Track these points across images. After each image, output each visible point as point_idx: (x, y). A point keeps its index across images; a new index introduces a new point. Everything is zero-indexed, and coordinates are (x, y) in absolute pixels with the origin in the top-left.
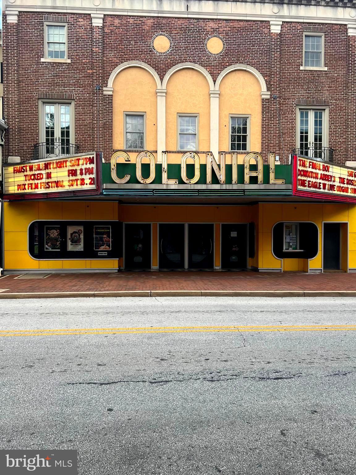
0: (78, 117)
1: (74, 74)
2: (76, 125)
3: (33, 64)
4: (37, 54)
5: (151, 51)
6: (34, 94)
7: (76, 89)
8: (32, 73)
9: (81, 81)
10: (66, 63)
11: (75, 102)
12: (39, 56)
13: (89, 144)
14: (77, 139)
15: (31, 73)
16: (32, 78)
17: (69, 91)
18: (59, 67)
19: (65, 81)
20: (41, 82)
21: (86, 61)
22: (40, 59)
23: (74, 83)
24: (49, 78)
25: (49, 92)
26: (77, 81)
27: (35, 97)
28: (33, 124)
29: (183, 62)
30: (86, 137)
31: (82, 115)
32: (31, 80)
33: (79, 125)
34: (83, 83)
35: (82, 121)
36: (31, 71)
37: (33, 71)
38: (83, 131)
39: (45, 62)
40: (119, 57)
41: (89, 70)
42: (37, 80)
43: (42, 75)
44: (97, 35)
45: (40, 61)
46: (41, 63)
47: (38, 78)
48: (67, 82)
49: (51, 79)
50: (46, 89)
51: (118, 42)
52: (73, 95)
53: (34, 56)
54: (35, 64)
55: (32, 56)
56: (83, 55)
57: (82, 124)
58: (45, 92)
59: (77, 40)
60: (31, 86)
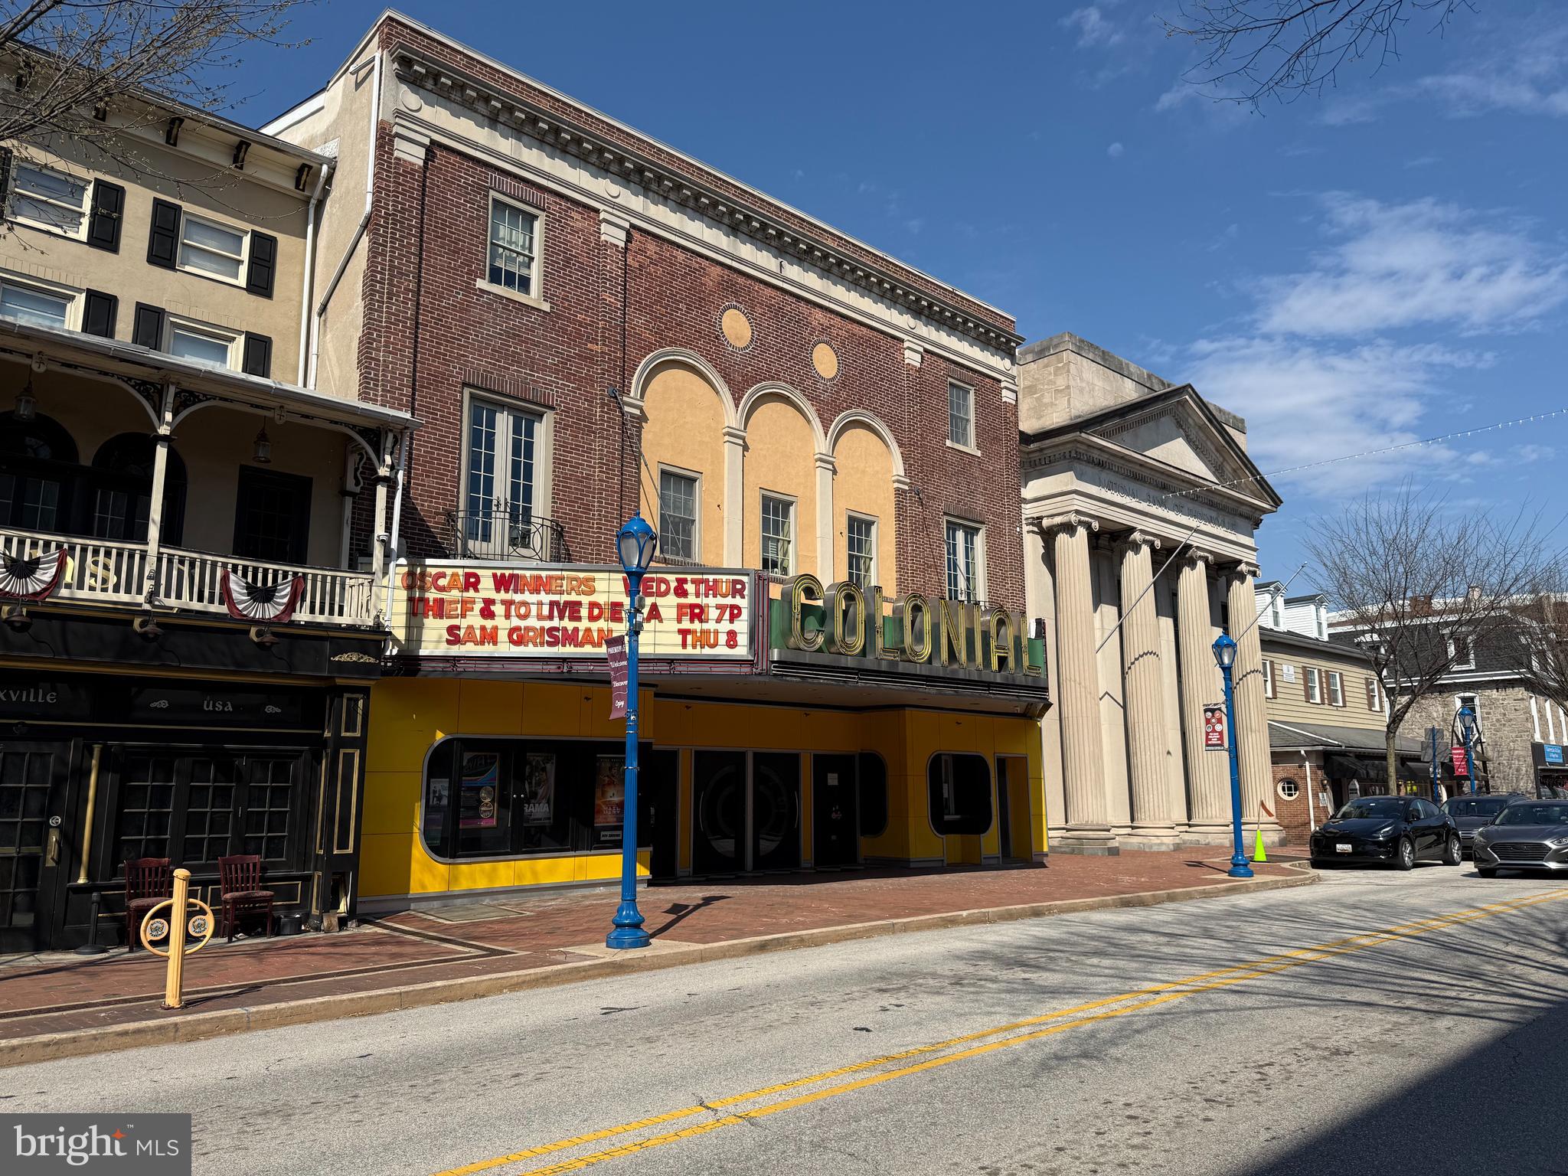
0: (560, 455)
1: (555, 343)
2: (556, 476)
3: (456, 288)
4: (468, 265)
5: (717, 337)
6: (455, 367)
7: (561, 382)
8: (453, 310)
9: (572, 366)
10: (539, 310)
11: (557, 414)
12: (473, 271)
13: (584, 531)
14: (558, 512)
15: (448, 308)
16: (451, 323)
17: (543, 383)
18: (522, 315)
19: (535, 354)
20: (473, 339)
21: (584, 319)
22: (475, 281)
23: (555, 365)
24: (496, 337)
25: (493, 373)
26: (562, 363)
27: (454, 377)
28: (445, 451)
29: (773, 378)
30: (578, 512)
31: (572, 453)
32: (448, 327)
33: (563, 478)
34: (577, 372)
35: (571, 466)
36: (449, 304)
37: (456, 306)
38: (573, 493)
39: (489, 293)
40: (656, 332)
41: (591, 342)
42: (465, 332)
43: (478, 323)
44: (613, 267)
45: (475, 285)
46: (476, 290)
47: (468, 329)
48: (538, 359)
49: (500, 339)
50: (486, 362)
51: (653, 295)
52: (553, 394)
53: (460, 266)
54: (460, 289)
55: (455, 265)
56: (579, 303)
57: (571, 475)
58: (484, 371)
59: (567, 261)
60: (447, 346)
